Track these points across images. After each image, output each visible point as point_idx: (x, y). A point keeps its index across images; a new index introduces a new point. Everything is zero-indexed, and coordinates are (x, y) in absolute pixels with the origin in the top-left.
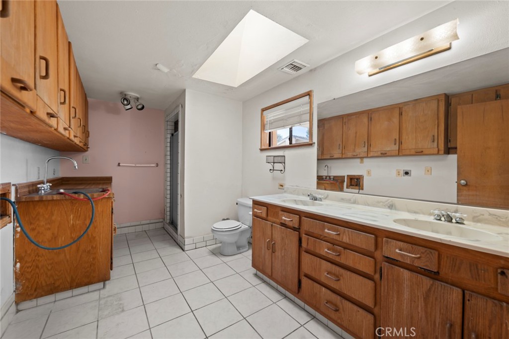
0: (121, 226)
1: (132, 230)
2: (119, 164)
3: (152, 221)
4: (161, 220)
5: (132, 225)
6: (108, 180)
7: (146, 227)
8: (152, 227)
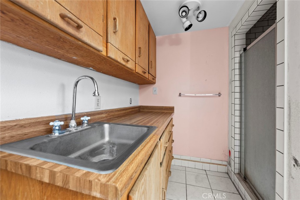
0: (182, 158)
1: (191, 164)
2: (180, 94)
3: (213, 161)
4: (225, 163)
5: (191, 159)
6: (169, 111)
7: (207, 167)
8: (214, 168)
